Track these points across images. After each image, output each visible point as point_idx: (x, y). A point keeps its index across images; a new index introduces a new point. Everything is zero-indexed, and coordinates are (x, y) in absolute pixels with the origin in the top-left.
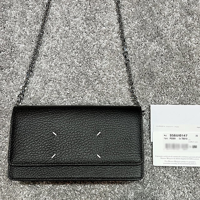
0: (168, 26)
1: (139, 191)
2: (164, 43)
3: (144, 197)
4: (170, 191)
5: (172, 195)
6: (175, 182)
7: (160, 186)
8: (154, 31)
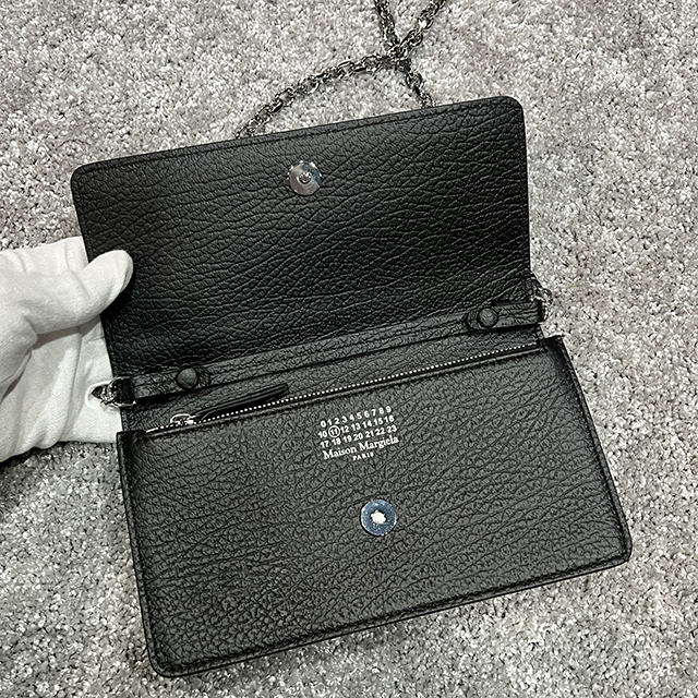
0: (674, 25)
8: (628, 27)
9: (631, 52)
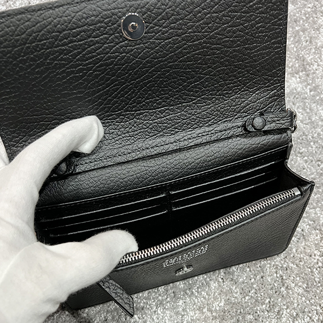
0: (319, 60)
1: (233, 299)
2: (311, 82)
3: (241, 312)
4: (288, 311)
5: (290, 319)
6: (300, 297)
7: (272, 300)
8: (298, 63)
9: (301, 74)
